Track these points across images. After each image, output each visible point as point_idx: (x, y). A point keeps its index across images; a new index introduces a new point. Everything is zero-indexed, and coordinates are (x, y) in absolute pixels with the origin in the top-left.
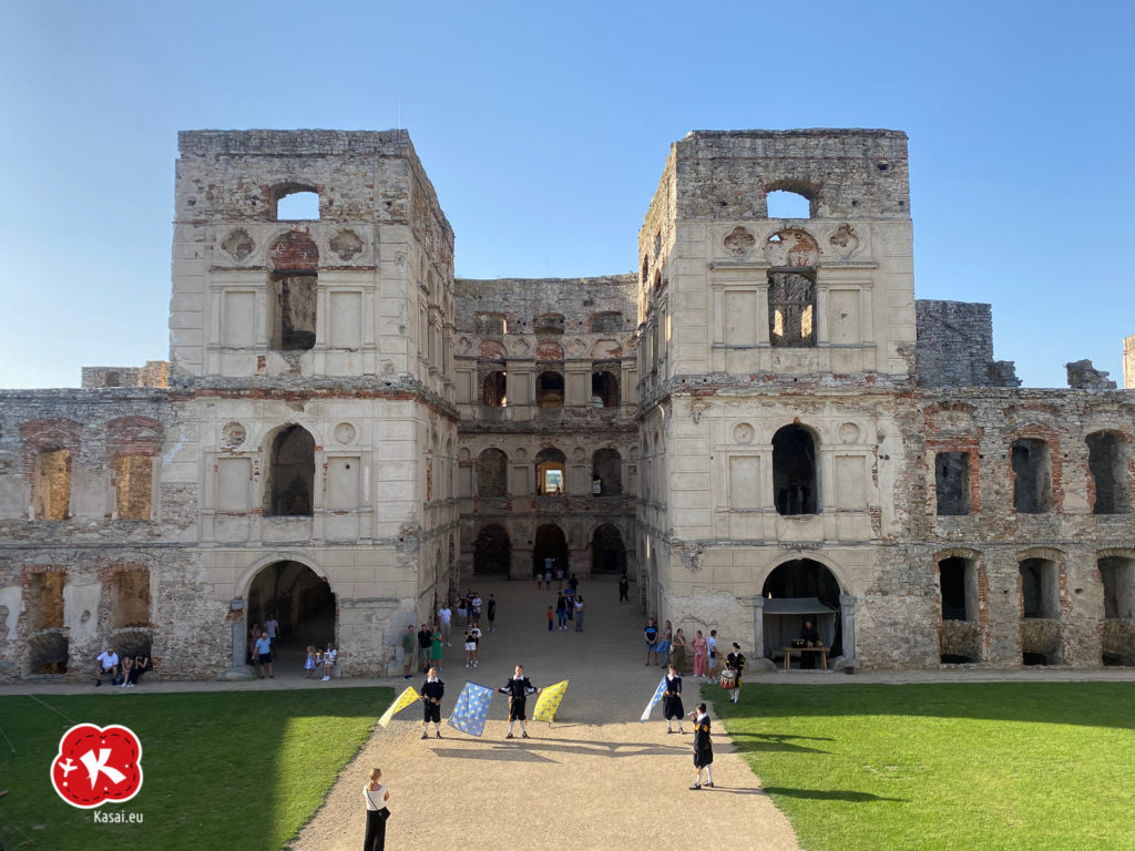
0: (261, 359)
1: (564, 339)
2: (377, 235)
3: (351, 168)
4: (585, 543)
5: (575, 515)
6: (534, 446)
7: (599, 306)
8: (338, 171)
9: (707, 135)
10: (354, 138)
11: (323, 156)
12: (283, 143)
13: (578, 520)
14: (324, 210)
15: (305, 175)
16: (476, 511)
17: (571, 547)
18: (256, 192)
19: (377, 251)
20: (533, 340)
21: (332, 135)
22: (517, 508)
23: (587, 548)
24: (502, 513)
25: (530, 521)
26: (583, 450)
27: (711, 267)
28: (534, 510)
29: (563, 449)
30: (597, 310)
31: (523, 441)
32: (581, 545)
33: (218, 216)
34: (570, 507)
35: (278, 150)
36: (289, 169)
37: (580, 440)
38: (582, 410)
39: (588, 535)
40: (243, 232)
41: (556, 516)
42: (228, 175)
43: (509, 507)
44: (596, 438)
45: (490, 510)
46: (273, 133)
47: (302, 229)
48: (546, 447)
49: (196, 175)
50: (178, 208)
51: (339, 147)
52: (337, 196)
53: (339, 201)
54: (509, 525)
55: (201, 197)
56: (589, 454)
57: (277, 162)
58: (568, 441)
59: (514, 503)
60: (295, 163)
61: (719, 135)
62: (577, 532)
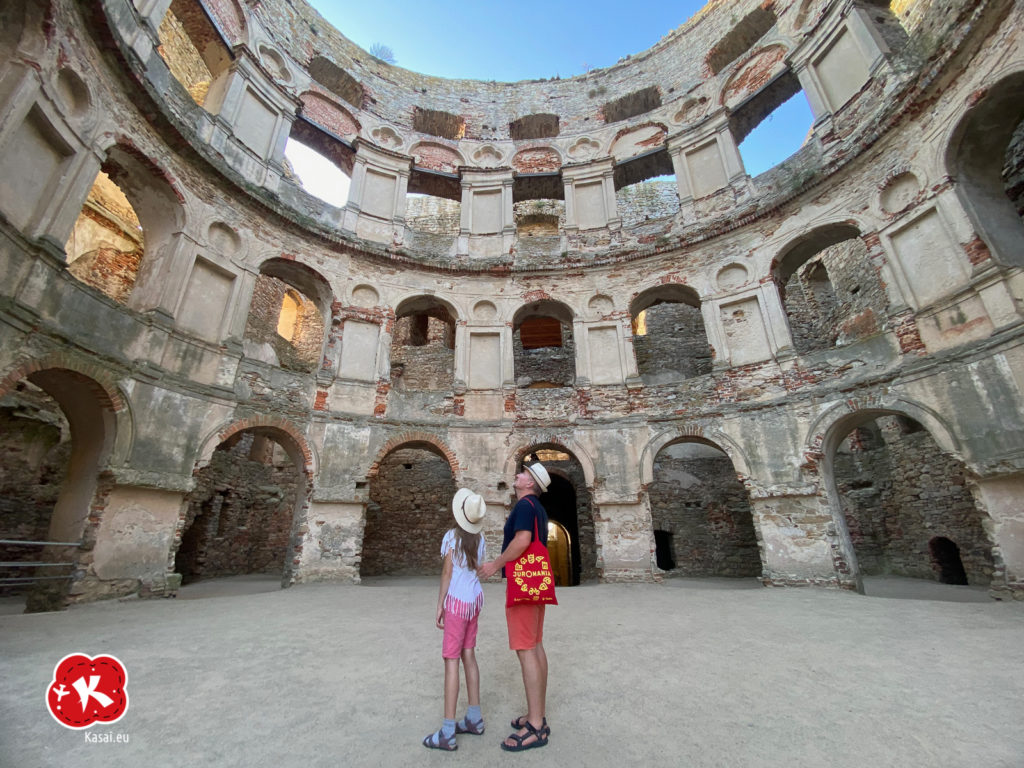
1: (559, 142)
4: (634, 487)
5: (603, 422)
6: (511, 298)
7: (616, 92)
13: (613, 432)
16: (380, 410)
17: (601, 497)
20: (508, 148)
22: (473, 411)
23: (640, 495)
24: (440, 419)
25: (502, 437)
26: (608, 298)
28: (512, 415)
29: (568, 301)
30: (613, 98)
31: (488, 288)
32: (625, 490)
34: (591, 407)
37: (601, 281)
38: (601, 234)
39: (640, 465)
41: (562, 424)
43: (458, 408)
44: (634, 272)
45: (413, 413)
48: (534, 298)
54: (455, 444)
56: (623, 303)
58: (575, 285)
59: (467, 400)
62: (612, 460)
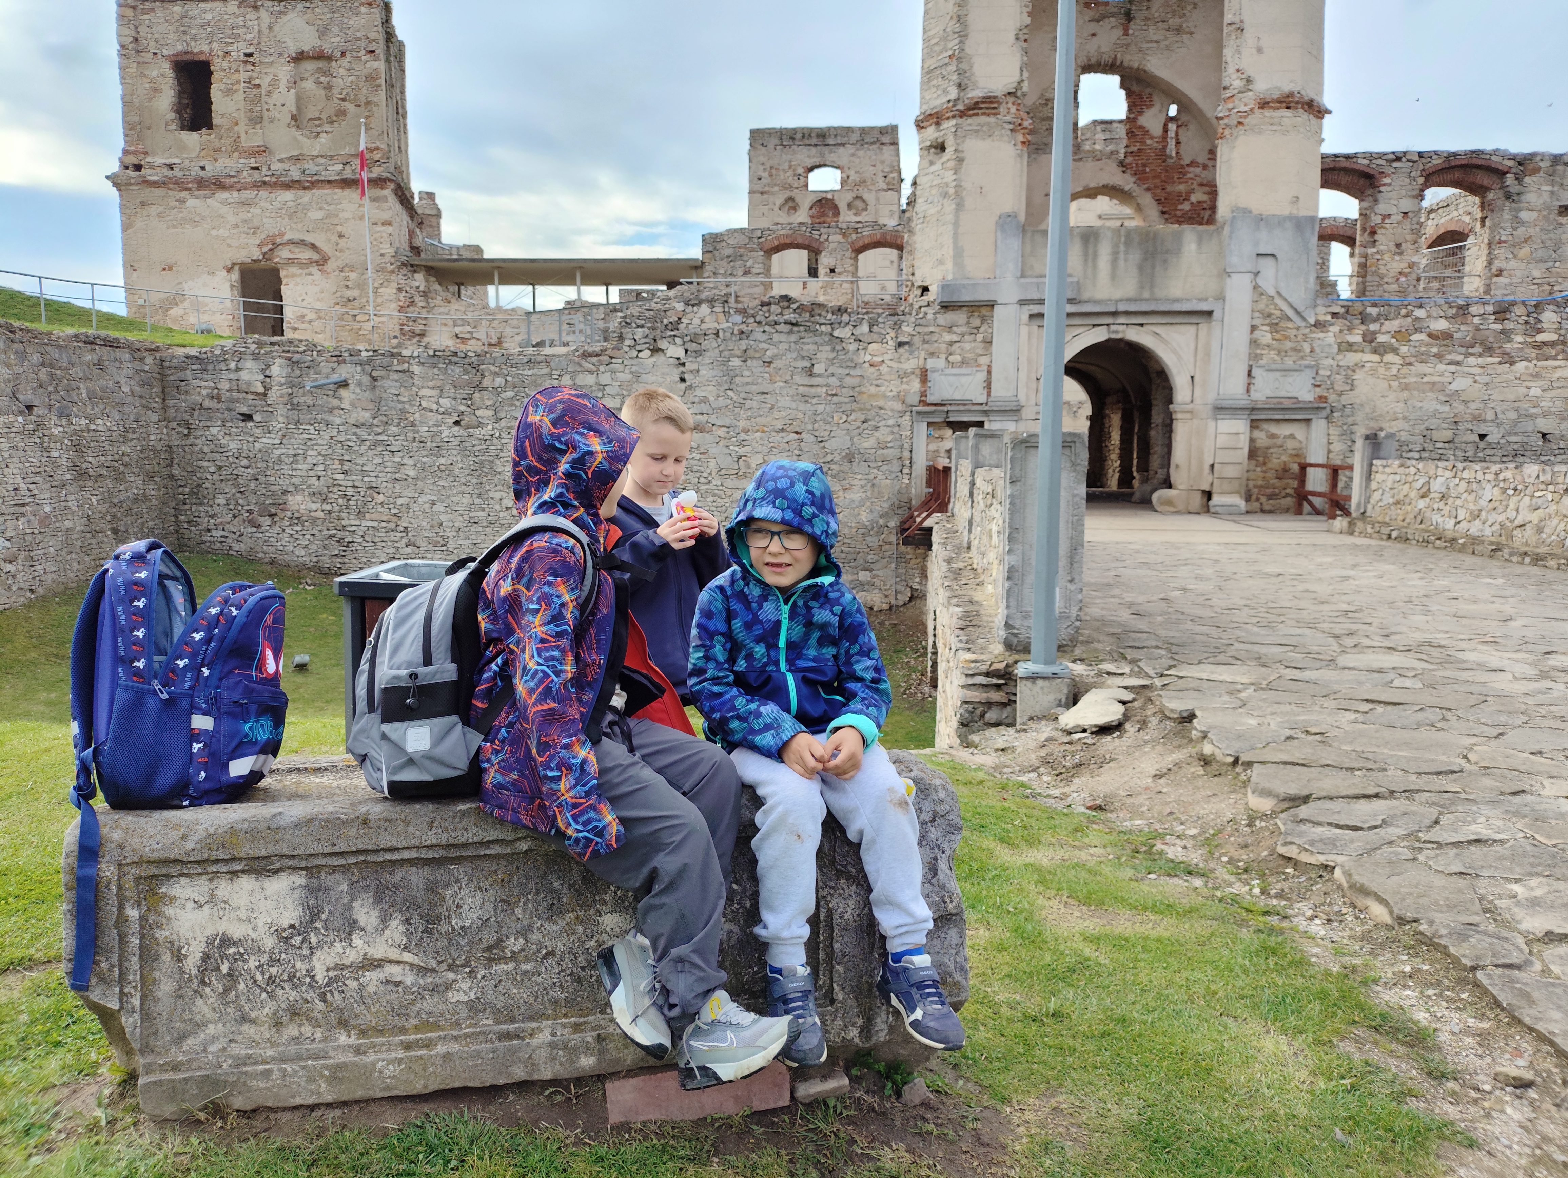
0: (805, 283)
2: (878, 199)
3: (861, 153)
8: (853, 155)
9: (1103, 122)
10: (864, 131)
11: (843, 145)
12: (818, 136)
14: (843, 182)
15: (831, 158)
18: (800, 171)
19: (877, 211)
21: (849, 130)
27: (1100, 217)
33: (776, 188)
35: (814, 141)
36: (822, 155)
40: (791, 199)
42: (782, 158)
46: (811, 129)
47: (829, 196)
49: (762, 159)
50: (751, 181)
51: (855, 137)
52: (852, 173)
53: (854, 177)
55: (765, 175)
57: (814, 150)
60: (826, 150)
61: (1110, 122)
